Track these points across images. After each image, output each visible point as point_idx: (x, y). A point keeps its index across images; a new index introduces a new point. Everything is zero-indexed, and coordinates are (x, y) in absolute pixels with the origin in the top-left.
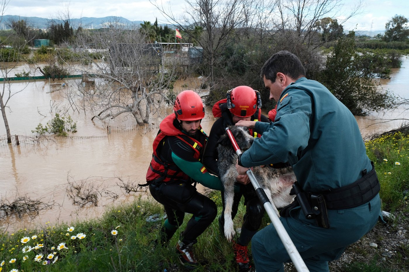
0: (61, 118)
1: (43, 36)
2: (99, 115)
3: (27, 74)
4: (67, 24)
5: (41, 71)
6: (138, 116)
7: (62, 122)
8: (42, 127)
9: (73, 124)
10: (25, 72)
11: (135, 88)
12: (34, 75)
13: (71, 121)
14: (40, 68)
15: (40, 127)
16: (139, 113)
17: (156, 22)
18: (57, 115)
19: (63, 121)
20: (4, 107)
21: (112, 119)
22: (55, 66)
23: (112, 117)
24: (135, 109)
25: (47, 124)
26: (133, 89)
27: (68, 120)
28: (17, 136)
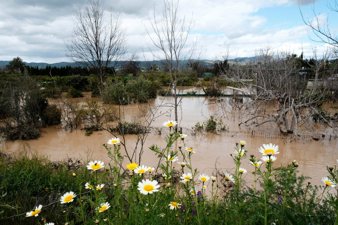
0: (214, 120)
1: (208, 71)
2: (245, 122)
3: (195, 93)
4: (226, 61)
5: (204, 90)
6: (283, 127)
7: (215, 124)
8: (199, 125)
9: (223, 126)
10: (193, 91)
11: (283, 99)
12: (199, 93)
13: (222, 123)
14: (203, 89)
15: (198, 125)
16: (284, 124)
17: (302, 56)
18: (212, 117)
19: (215, 122)
20: (177, 106)
21: (256, 126)
22: (214, 88)
23: (257, 125)
24: (281, 119)
25: (204, 123)
26: (281, 100)
27: (219, 122)
28: (182, 128)
